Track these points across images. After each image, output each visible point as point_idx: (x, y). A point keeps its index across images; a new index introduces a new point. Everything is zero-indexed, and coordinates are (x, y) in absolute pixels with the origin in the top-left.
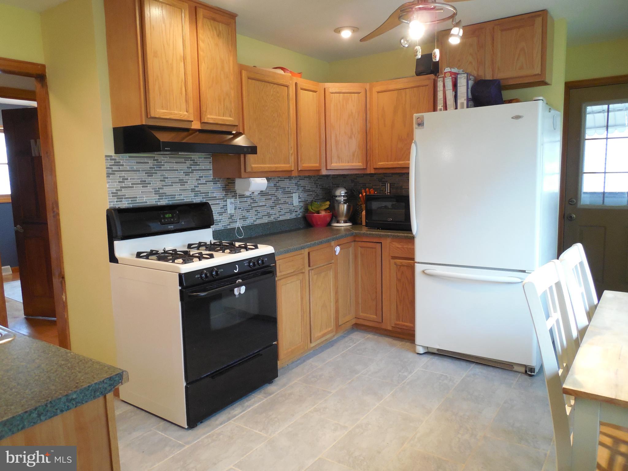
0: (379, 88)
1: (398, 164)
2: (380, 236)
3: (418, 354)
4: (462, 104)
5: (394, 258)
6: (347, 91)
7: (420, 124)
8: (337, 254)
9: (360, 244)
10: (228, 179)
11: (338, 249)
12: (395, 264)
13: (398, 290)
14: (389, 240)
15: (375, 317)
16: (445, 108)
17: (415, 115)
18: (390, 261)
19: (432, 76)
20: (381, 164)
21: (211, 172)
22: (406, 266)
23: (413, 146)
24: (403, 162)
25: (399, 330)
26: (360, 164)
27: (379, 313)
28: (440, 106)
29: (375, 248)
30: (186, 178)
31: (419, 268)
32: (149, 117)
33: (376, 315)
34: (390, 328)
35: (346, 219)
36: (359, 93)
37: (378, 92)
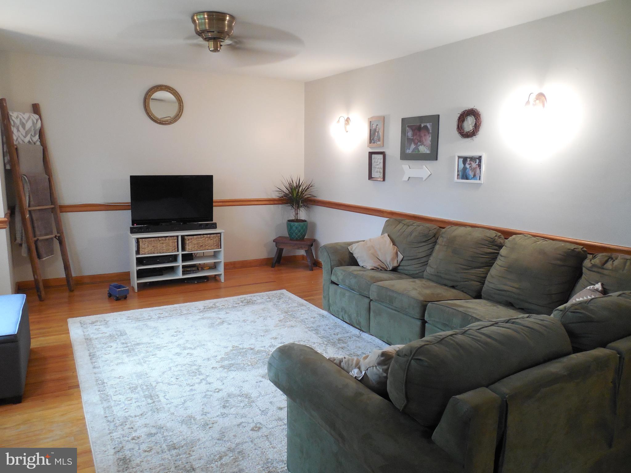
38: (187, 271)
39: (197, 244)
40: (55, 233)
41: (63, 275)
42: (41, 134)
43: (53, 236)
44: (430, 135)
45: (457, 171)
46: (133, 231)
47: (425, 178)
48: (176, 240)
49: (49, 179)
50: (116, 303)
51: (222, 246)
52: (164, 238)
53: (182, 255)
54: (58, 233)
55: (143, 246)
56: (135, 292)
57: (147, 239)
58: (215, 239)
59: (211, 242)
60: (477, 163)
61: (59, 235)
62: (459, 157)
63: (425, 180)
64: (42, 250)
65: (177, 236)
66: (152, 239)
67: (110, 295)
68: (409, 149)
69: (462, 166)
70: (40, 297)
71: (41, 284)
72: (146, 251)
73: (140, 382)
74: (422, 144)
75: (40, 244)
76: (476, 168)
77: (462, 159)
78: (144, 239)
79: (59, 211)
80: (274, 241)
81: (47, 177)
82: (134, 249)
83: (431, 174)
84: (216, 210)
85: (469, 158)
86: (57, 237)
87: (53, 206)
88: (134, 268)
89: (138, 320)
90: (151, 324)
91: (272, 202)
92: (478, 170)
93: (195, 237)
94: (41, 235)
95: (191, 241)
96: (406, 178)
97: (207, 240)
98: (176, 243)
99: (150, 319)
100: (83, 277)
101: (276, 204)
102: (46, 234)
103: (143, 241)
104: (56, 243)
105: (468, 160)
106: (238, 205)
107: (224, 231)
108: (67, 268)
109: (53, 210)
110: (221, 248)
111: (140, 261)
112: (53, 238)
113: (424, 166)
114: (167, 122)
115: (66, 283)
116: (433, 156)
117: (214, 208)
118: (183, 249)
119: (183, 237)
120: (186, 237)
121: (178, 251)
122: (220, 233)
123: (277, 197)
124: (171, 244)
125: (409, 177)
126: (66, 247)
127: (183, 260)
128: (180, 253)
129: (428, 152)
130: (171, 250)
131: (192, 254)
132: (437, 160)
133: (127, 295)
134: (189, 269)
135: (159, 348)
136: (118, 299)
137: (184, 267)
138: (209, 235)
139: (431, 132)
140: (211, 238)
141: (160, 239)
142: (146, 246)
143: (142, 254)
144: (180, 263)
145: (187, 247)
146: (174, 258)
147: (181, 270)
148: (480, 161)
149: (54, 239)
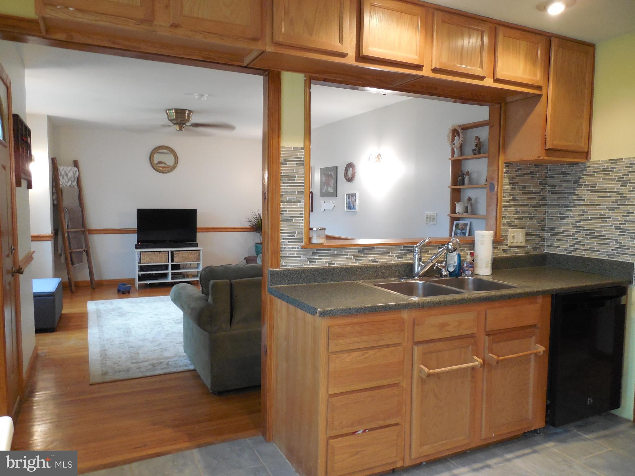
38: (175, 277)
39: (183, 257)
40: (84, 248)
41: (88, 279)
42: (78, 181)
43: (82, 250)
44: (333, 179)
45: (346, 204)
46: (137, 247)
47: (332, 209)
48: (167, 254)
49: (82, 211)
50: (122, 295)
51: (201, 260)
52: (158, 253)
53: (172, 265)
54: (86, 248)
55: (143, 258)
56: (137, 290)
57: (146, 253)
58: (195, 255)
59: (192, 256)
60: (354, 198)
61: (86, 249)
62: (347, 195)
63: (332, 211)
64: (75, 260)
65: (168, 252)
66: (150, 253)
67: (119, 291)
68: (324, 190)
69: (348, 200)
70: (71, 290)
71: (73, 284)
72: (145, 261)
73: (123, 327)
74: (330, 186)
75: (73, 255)
76: (354, 201)
77: (348, 196)
78: (144, 253)
79: (87, 233)
80: (245, 259)
81: (81, 209)
82: (137, 260)
83: (334, 207)
84: (198, 235)
85: (351, 195)
86: (85, 251)
87: (83, 229)
88: (136, 274)
89: (133, 303)
90: (141, 304)
91: (245, 230)
92: (355, 202)
93: (181, 252)
94: (75, 249)
95: (177, 255)
96: (322, 210)
97: (190, 255)
98: (167, 257)
99: (141, 302)
100: (101, 281)
101: (248, 231)
102: (78, 248)
103: (143, 254)
104: (85, 254)
105: (351, 196)
106: (218, 232)
107: (202, 248)
108: (91, 272)
109: (83, 232)
110: (200, 261)
111: (142, 269)
112: (82, 251)
113: (331, 201)
114: (166, 171)
115: (90, 285)
116: (335, 194)
117: (197, 233)
118: (172, 261)
119: (172, 252)
120: (174, 252)
121: (168, 262)
122: (200, 250)
123: (249, 226)
124: (163, 257)
125: (325, 209)
126: (91, 258)
127: (172, 269)
128: (170, 264)
129: (333, 191)
130: (163, 261)
131: (179, 264)
132: (337, 196)
133: (130, 291)
134: (177, 276)
135: (141, 314)
136: (123, 293)
137: (172, 274)
138: (191, 251)
139: (333, 177)
140: (193, 253)
141: (155, 253)
142: (145, 257)
143: (143, 263)
144: (170, 271)
145: (175, 260)
146: (166, 267)
147: (170, 276)
148: (356, 196)
149: (84, 252)
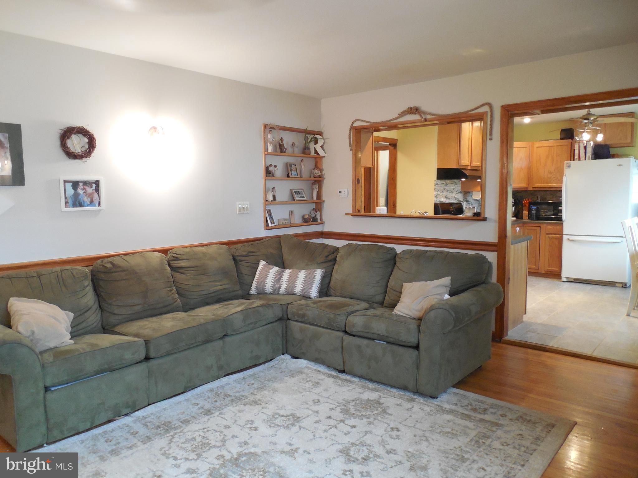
0: (537, 145)
1: (548, 185)
2: (540, 223)
3: (563, 282)
4: (589, 156)
5: (548, 234)
6: (520, 146)
7: (569, 167)
8: (517, 231)
9: (527, 227)
10: (465, 191)
11: (518, 229)
12: (549, 237)
13: (549, 251)
14: (545, 225)
15: (535, 266)
16: (580, 160)
17: (565, 162)
18: (545, 236)
19: (570, 140)
20: (537, 185)
21: (460, 188)
22: (555, 238)
23: (564, 177)
24: (551, 184)
25: (549, 273)
26: (525, 185)
27: (537, 264)
28: (576, 157)
29: (536, 229)
30: (453, 191)
31: (565, 238)
32: (460, 164)
33: (535, 265)
34: (543, 272)
35: (513, 215)
36: (526, 147)
37: (537, 147)
44: (7, 150)
45: (63, 198)
60: (94, 188)
62: (66, 182)
63: (4, 214)
69: (71, 191)
76: (93, 193)
77: (71, 184)
85: (81, 182)
92: (96, 195)
132: (23, 184)
139: (7, 146)
148: (98, 186)
